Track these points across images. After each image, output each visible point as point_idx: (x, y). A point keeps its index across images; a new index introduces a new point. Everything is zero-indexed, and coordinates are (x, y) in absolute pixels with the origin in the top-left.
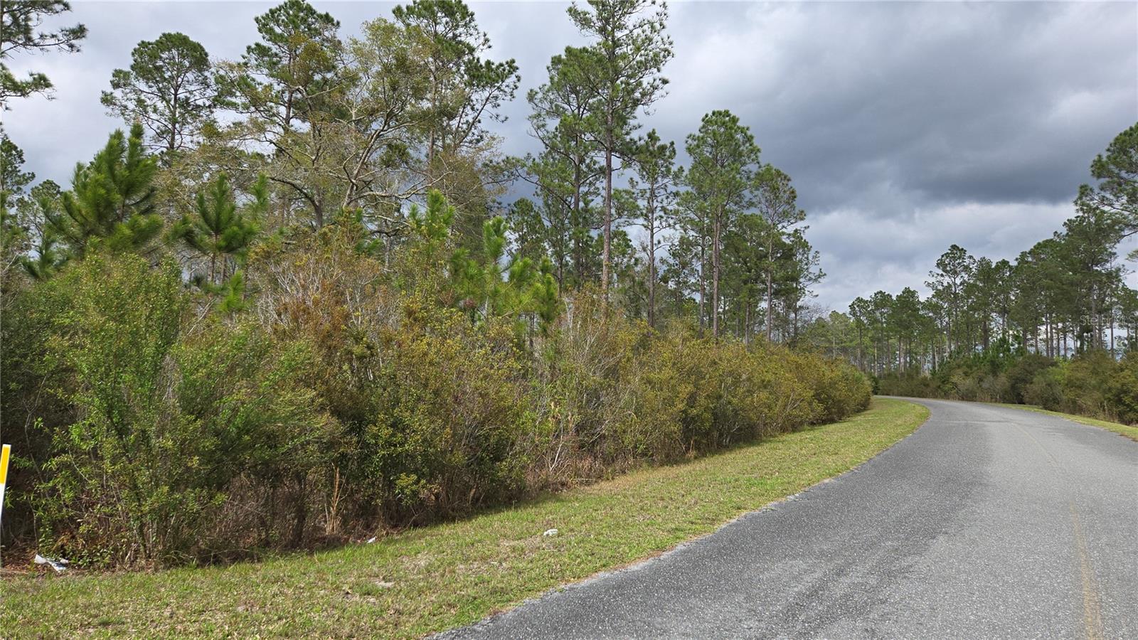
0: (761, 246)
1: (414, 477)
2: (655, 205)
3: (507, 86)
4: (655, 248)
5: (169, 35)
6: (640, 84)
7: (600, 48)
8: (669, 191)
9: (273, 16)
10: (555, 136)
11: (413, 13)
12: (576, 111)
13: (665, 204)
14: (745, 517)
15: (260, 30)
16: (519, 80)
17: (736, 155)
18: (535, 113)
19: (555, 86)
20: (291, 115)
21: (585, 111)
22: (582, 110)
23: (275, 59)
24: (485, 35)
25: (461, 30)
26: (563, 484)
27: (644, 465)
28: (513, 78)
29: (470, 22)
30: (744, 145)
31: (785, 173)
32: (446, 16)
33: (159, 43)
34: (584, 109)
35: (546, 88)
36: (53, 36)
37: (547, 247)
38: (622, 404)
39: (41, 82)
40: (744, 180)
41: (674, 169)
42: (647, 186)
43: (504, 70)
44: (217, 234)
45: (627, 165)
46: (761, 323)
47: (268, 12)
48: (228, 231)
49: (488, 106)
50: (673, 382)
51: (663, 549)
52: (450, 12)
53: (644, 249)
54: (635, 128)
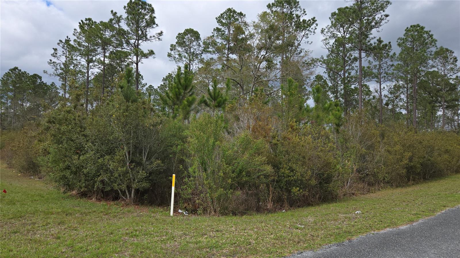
0: (438, 85)
1: (298, 188)
2: (381, 71)
3: (312, 29)
4: (382, 91)
5: (187, 29)
6: (374, 19)
7: (355, 6)
8: (388, 65)
9: (222, 16)
10: (333, 47)
11: (274, 6)
12: (343, 35)
13: (386, 70)
14: (449, 210)
15: (218, 23)
16: (317, 26)
17: (424, 44)
18: (324, 38)
19: (334, 25)
20: (229, 53)
21: (347, 34)
22: (345, 34)
23: (223, 32)
24: (304, 10)
25: (294, 9)
26: (353, 194)
27: (389, 187)
28: (314, 25)
29: (297, 5)
30: (428, 39)
31: (451, 49)
32: (288, 4)
33: (184, 33)
34: (347, 33)
35: (329, 27)
36: (154, 36)
37: (330, 94)
38: (376, 161)
39: (152, 53)
40: (429, 56)
41: (391, 54)
42: (377, 63)
43: (311, 22)
44: (214, 101)
45: (368, 56)
46: (439, 121)
47: (220, 15)
48: (218, 100)
49: (304, 38)
50: (401, 151)
51: (413, 221)
52: (289, 3)
53: (376, 92)
54: (373, 39)
